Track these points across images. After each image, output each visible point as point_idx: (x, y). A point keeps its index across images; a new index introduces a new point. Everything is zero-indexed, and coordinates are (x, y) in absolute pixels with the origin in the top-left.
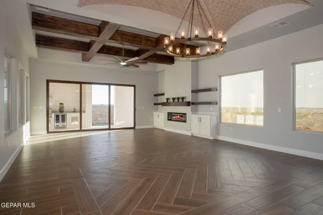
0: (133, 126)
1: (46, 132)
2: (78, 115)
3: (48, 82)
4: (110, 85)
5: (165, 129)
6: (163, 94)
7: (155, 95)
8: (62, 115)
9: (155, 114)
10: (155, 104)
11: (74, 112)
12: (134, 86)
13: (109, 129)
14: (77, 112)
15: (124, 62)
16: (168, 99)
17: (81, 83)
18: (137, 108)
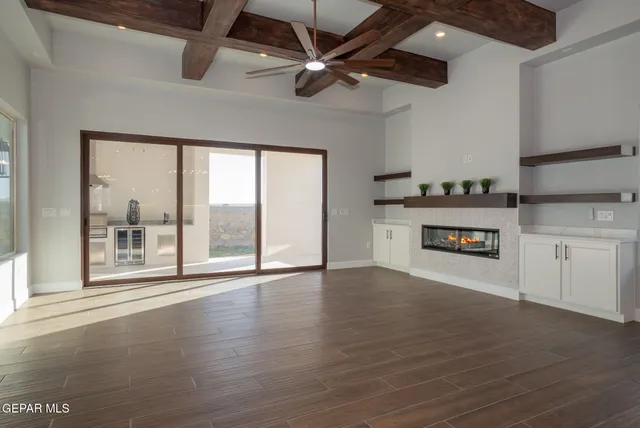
0: (320, 263)
1: (81, 283)
2: (172, 230)
3: (86, 137)
4: (258, 149)
5: (415, 272)
6: (407, 175)
7: (377, 178)
8: (134, 232)
9: (379, 230)
10: (377, 202)
11: (165, 222)
12: (324, 153)
13: (259, 272)
14: (171, 223)
15: (318, 58)
16: (424, 188)
17: (180, 143)
18: (332, 212)
